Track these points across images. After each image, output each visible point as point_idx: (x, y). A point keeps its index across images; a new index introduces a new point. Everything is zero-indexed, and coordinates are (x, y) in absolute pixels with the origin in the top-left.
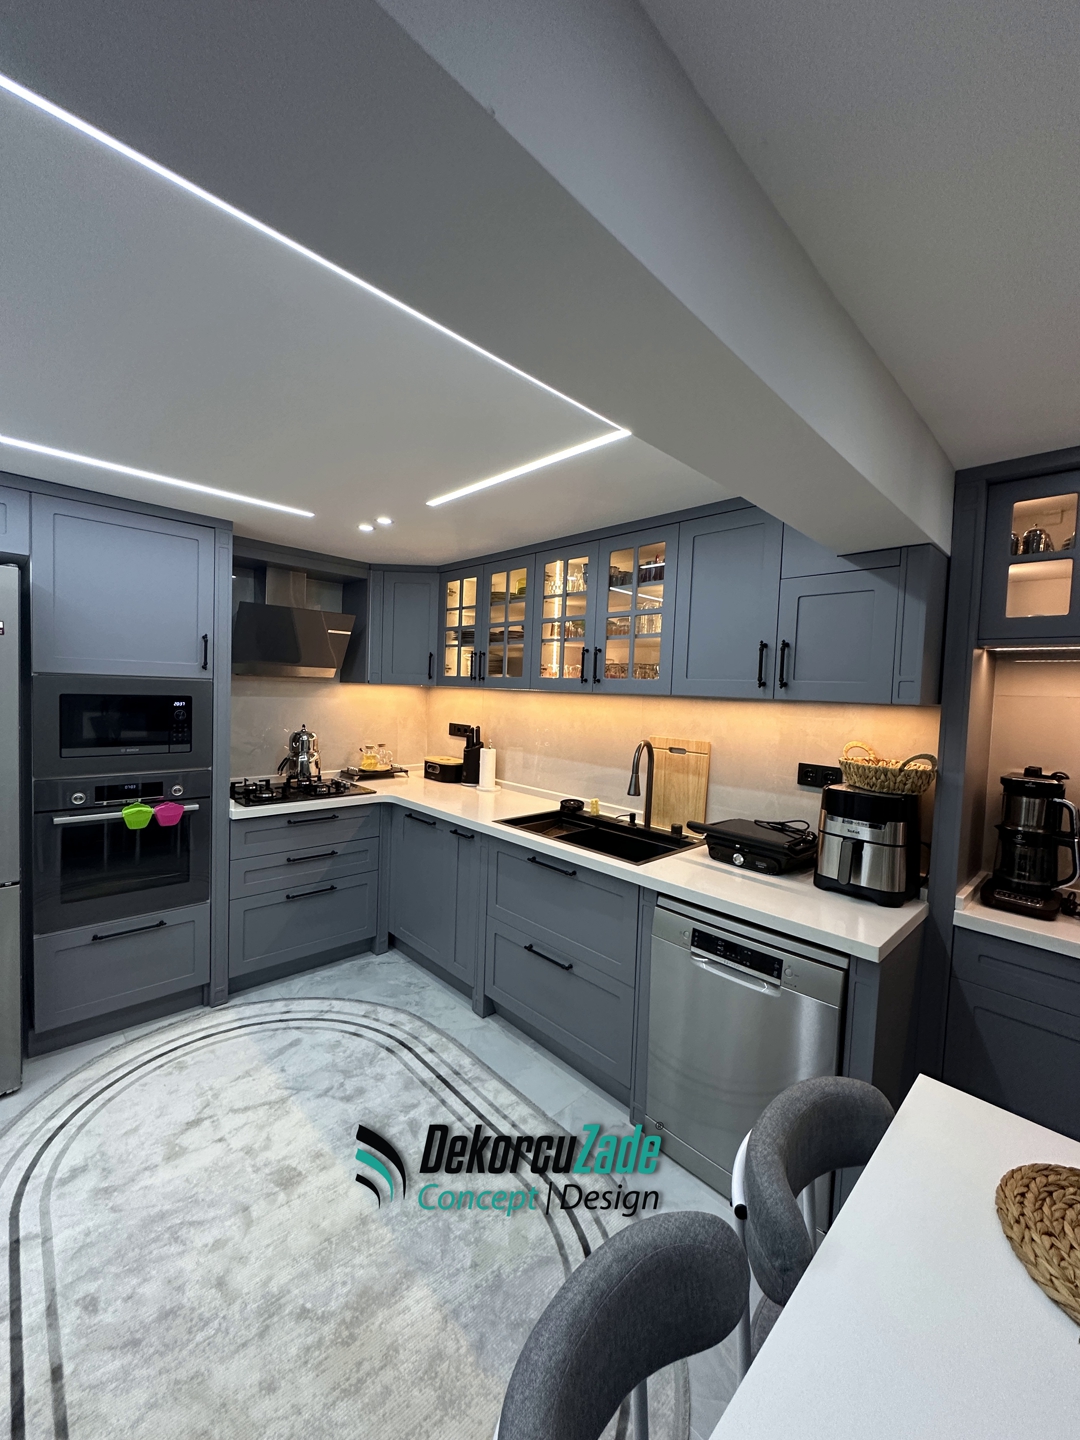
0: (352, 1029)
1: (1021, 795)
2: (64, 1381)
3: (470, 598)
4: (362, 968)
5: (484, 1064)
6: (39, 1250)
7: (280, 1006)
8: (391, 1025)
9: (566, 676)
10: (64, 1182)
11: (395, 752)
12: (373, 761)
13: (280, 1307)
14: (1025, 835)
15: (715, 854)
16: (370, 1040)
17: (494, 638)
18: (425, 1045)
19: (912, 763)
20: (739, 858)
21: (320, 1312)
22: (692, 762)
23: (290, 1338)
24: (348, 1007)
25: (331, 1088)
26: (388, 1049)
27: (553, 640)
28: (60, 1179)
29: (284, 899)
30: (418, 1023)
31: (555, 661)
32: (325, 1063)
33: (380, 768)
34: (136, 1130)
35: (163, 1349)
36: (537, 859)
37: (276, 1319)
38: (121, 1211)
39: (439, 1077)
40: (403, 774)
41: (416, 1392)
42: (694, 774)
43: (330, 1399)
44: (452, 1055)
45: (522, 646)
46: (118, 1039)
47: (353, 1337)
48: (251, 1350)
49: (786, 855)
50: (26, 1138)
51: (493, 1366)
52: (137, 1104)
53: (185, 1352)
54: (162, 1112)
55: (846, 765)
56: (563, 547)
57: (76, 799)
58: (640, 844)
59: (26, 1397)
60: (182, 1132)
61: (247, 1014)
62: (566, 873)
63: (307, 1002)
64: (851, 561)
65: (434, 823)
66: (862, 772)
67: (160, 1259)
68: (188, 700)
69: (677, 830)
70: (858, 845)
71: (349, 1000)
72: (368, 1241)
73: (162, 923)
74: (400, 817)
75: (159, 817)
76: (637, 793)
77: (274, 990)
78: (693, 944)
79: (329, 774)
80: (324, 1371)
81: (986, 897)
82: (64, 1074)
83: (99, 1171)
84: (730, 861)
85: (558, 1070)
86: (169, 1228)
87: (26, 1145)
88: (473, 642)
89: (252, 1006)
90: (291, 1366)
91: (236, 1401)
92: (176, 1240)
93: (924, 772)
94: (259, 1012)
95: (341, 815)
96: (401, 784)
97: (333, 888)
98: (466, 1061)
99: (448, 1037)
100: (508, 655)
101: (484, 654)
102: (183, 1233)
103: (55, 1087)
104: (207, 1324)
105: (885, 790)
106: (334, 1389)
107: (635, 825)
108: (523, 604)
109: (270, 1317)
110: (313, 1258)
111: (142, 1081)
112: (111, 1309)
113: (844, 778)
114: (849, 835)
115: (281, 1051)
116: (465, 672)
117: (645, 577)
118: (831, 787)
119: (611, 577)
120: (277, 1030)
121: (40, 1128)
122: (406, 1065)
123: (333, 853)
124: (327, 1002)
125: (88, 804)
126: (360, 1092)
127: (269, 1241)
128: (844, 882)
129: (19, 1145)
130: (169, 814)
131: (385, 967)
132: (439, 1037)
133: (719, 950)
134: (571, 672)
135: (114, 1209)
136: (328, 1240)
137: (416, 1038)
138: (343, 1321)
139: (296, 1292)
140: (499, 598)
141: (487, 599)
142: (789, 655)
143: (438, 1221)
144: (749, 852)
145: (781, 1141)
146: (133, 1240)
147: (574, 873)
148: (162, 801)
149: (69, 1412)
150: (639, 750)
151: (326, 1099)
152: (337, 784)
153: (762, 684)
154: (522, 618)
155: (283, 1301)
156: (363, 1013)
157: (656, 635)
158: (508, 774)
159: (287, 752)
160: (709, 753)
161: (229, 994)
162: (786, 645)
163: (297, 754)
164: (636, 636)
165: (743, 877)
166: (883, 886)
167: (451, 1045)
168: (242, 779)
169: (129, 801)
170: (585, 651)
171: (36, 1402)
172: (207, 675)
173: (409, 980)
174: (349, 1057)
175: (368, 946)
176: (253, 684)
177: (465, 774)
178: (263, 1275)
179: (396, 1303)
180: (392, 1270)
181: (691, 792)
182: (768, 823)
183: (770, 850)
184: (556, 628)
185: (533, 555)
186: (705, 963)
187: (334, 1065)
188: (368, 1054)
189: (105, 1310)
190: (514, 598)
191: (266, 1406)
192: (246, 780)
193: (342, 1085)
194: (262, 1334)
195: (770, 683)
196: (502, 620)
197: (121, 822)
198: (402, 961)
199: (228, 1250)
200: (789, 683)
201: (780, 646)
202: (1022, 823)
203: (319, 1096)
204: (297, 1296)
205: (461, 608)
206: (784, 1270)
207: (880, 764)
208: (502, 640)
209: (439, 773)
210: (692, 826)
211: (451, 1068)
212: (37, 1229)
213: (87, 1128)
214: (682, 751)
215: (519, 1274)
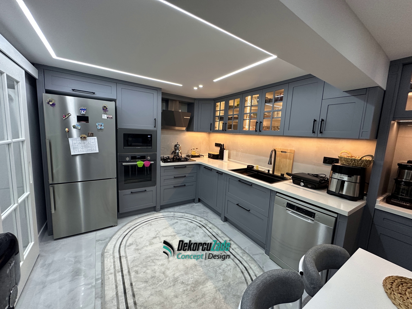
0: (190, 221)
1: (405, 169)
2: (133, 286)
3: (223, 107)
4: (192, 206)
5: (224, 233)
6: (125, 259)
7: (172, 213)
8: (200, 221)
9: (250, 130)
10: (128, 246)
11: (200, 150)
12: (195, 153)
13: (177, 280)
14: (405, 182)
15: (294, 182)
16: (195, 224)
17: (229, 119)
18: (209, 227)
19: (364, 158)
20: (302, 184)
21: (186, 283)
22: (288, 156)
23: (180, 288)
24: (189, 215)
25: (186, 234)
26: (199, 227)
27: (247, 119)
28: (128, 245)
29: (173, 187)
30: (207, 221)
31: (247, 125)
32: (184, 228)
33: (197, 155)
34: (142, 237)
35: (152, 284)
36: (240, 181)
37: (176, 283)
38: (141, 254)
39: (213, 235)
40: (202, 156)
41: (210, 305)
42: (289, 159)
43: (190, 302)
44: (216, 230)
45: (238, 121)
46: (136, 217)
47: (194, 290)
48: (172, 288)
49: (318, 184)
50: (120, 236)
51: (228, 303)
52: (142, 232)
53: (157, 286)
54: (147, 234)
55: (341, 158)
56: (251, 92)
57: (127, 159)
58: (271, 178)
59: (126, 288)
60: (152, 239)
61: (165, 215)
62: (249, 185)
63: (179, 213)
64: (347, 93)
65: (212, 170)
66: (346, 160)
67: (150, 266)
68: (151, 135)
69: (282, 175)
70: (343, 182)
71: (189, 214)
72: (197, 270)
73: (145, 190)
74: (202, 168)
75: (145, 165)
76: (271, 164)
77: (171, 209)
78: (287, 207)
79: (184, 156)
80: (188, 296)
81: (388, 201)
82: (126, 223)
83: (135, 245)
84: (300, 185)
85: (244, 237)
86: (152, 259)
87: (120, 237)
88: (223, 120)
89: (166, 213)
90: (180, 293)
91: (169, 298)
92: (153, 262)
93: (369, 160)
94: (168, 214)
95: (187, 166)
96: (202, 159)
97: (185, 185)
98: (220, 232)
99: (215, 225)
100: (234, 124)
101: (226, 123)
102: (154, 261)
103: (124, 226)
104: (161, 281)
105: (354, 166)
106: (191, 300)
107: (270, 173)
108: (239, 109)
109: (175, 282)
110: (184, 271)
111: (143, 227)
112: (141, 274)
113: (340, 162)
114: (340, 179)
115: (173, 224)
116: (221, 128)
117: (277, 100)
118: (335, 164)
119: (266, 100)
120: (172, 219)
121: (122, 234)
122: (204, 231)
123: (185, 176)
124: (184, 214)
125: (130, 161)
126: (193, 236)
127: (174, 266)
128: (337, 192)
129: (118, 237)
130: (147, 164)
131: (198, 206)
132: (212, 225)
133: (295, 209)
134: (252, 128)
135: (139, 253)
136: (187, 268)
137: (206, 225)
138: (192, 286)
139: (180, 278)
140: (231, 107)
141: (228, 108)
142: (323, 123)
143: (214, 268)
144: (306, 182)
145: (314, 258)
146: (144, 260)
147: (251, 185)
148: (145, 161)
149: (135, 293)
150: (272, 151)
151: (185, 237)
152: (186, 158)
153: (314, 132)
154: (238, 113)
155: (178, 279)
156: (193, 217)
157: (279, 117)
158: (231, 157)
159: (173, 149)
160: (294, 153)
161: (160, 209)
162: (322, 120)
163: (176, 150)
164: (273, 118)
165: (303, 189)
166: (351, 195)
167: (215, 228)
168: (163, 156)
169: (138, 160)
170: (257, 122)
171: (128, 289)
172: (155, 129)
173: (204, 210)
174: (190, 227)
175: (193, 201)
176: (165, 132)
177: (219, 157)
178: (173, 273)
179: (204, 285)
180: (203, 277)
181: (287, 165)
182: (312, 174)
183: (312, 182)
184: (248, 116)
185: (242, 95)
186: (290, 212)
187: (186, 229)
188: (194, 227)
189: (140, 274)
190: (236, 107)
191: (175, 300)
192: (164, 156)
193: (188, 234)
194: (174, 285)
195: (316, 132)
196: (232, 114)
197: (136, 165)
198: (202, 206)
199: (165, 266)
200: (323, 132)
201: (321, 120)
202: (405, 178)
203: (183, 235)
204: (181, 279)
205: (220, 110)
206: (314, 288)
207: (353, 158)
208: (232, 119)
209: (212, 156)
210: (288, 174)
211: (216, 233)
212: (124, 255)
213: (131, 236)
214: (286, 152)
215: (235, 284)
